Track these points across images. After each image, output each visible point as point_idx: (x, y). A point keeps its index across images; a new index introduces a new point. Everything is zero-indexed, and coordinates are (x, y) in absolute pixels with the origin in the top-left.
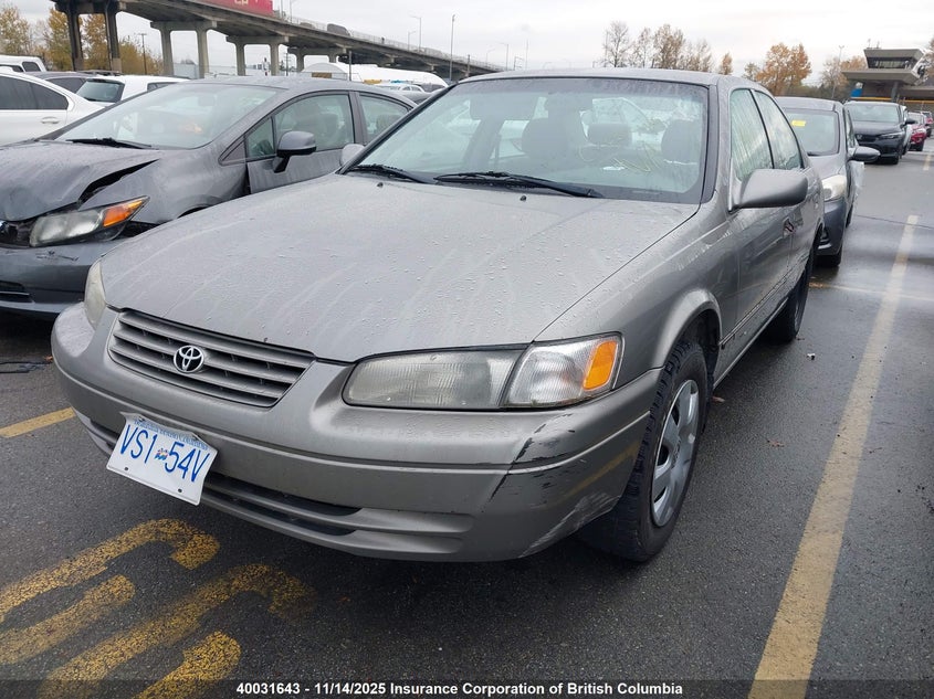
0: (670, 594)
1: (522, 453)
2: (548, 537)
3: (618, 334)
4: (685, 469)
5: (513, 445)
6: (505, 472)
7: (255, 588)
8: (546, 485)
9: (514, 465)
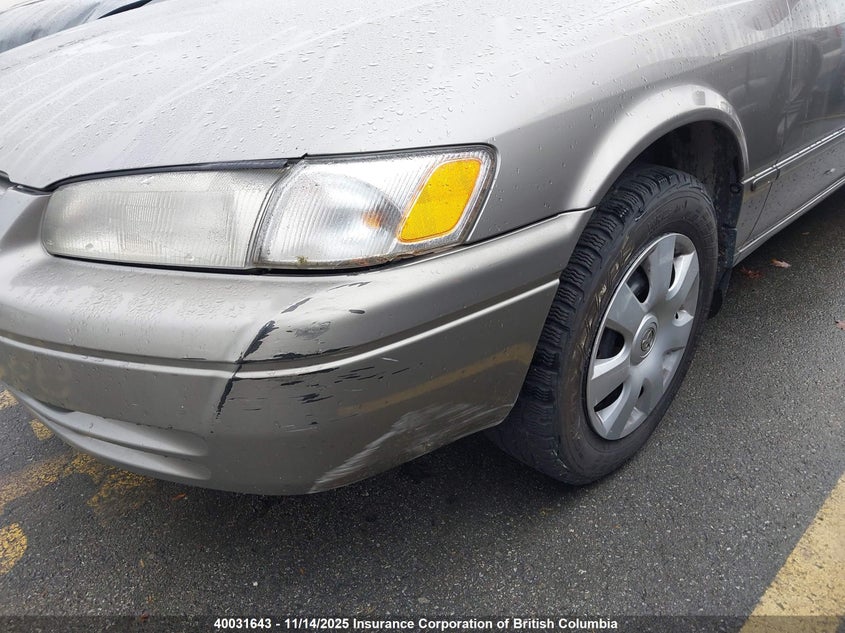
0: (610, 537)
1: (255, 345)
2: (345, 469)
3: (488, 148)
4: (672, 363)
5: (241, 331)
6: (228, 375)
7: (90, 472)
8: (310, 398)
9: (241, 365)
